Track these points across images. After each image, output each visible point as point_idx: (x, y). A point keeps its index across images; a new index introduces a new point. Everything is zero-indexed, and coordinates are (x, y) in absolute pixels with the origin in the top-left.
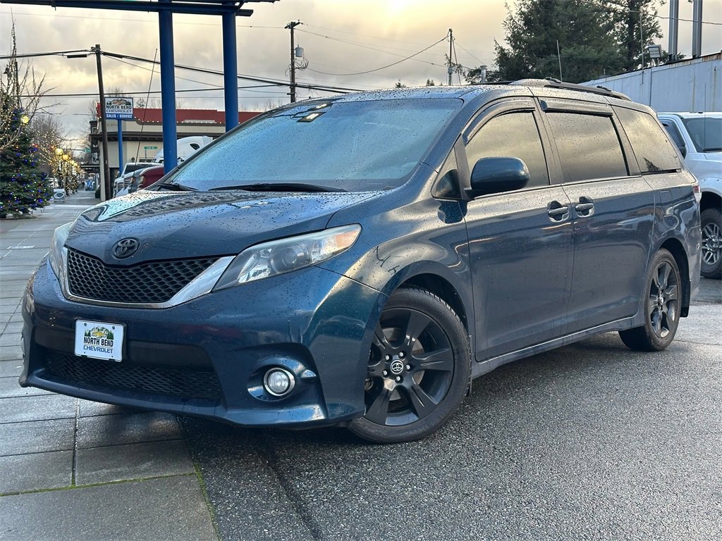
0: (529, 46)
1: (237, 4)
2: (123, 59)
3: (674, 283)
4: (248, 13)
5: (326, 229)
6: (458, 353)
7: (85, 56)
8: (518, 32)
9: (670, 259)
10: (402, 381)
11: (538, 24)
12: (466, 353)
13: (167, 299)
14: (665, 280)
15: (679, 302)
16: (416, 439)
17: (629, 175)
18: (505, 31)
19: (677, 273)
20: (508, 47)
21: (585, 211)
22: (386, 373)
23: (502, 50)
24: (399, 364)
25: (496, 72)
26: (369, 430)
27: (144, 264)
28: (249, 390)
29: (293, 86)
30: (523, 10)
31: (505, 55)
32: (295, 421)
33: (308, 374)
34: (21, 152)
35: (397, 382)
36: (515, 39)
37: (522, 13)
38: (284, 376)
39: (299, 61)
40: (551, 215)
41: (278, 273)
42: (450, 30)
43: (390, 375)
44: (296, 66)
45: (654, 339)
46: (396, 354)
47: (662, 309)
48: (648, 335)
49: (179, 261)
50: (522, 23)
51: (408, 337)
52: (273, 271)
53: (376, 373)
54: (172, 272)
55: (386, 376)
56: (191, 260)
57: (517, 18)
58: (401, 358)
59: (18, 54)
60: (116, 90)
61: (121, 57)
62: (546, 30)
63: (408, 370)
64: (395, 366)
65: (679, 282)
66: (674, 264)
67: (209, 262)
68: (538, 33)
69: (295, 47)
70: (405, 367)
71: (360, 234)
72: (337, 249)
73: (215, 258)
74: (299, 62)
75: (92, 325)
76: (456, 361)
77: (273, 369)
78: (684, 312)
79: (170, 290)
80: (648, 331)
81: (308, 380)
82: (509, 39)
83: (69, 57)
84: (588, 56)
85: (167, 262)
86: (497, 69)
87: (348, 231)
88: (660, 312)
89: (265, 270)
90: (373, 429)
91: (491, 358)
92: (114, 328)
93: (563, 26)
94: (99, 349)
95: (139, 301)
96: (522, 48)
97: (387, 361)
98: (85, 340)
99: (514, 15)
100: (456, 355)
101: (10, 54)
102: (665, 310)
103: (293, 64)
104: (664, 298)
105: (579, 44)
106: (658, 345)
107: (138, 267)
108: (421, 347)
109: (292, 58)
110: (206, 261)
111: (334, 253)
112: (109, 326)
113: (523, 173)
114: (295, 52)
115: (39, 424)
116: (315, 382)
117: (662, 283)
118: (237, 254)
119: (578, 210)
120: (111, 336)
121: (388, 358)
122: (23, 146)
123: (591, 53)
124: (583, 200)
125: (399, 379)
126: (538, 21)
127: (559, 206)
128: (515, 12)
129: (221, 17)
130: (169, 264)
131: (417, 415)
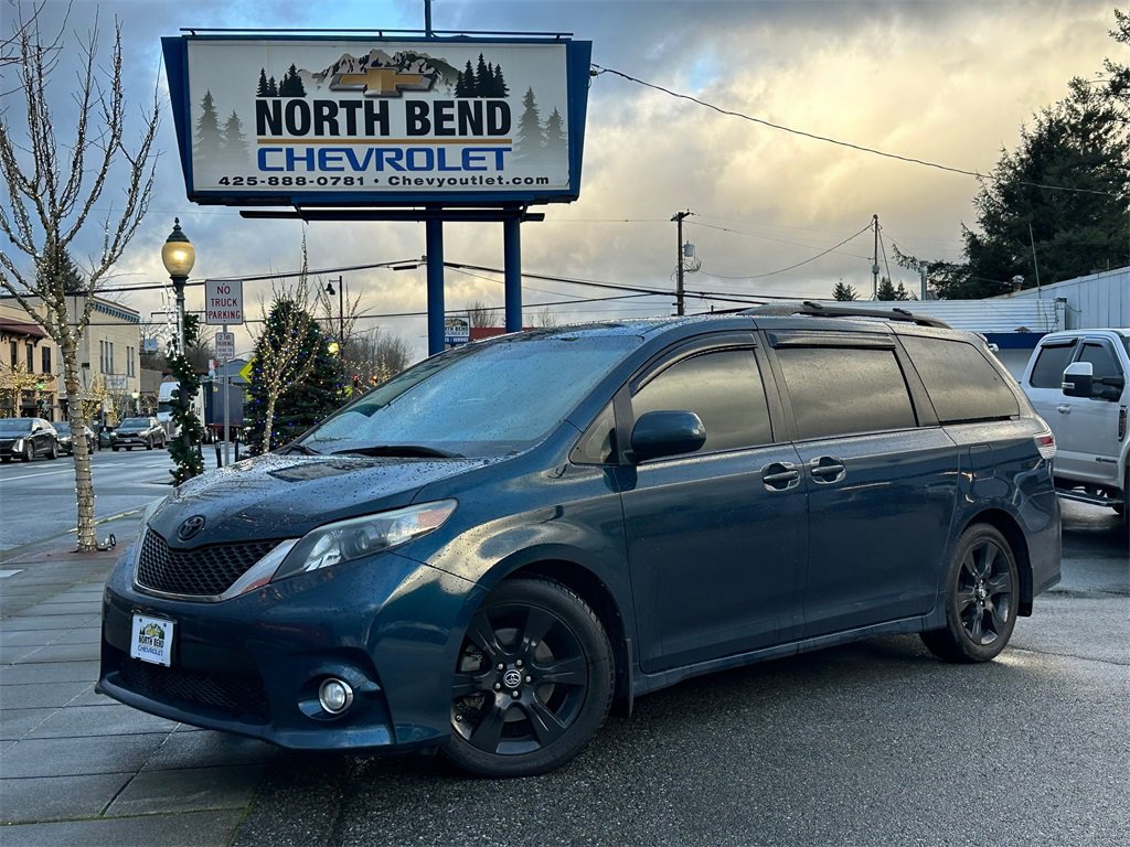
0: (1010, 230)
1: (521, 208)
2: (461, 269)
3: (1005, 569)
4: (539, 217)
5: (410, 505)
6: (593, 662)
7: (414, 267)
8: (995, 212)
9: (995, 538)
10: (519, 697)
11: (1022, 200)
12: (603, 662)
13: (223, 590)
14: (988, 566)
15: (1015, 596)
16: (537, 772)
17: (918, 426)
18: (976, 210)
19: (1009, 557)
20: (981, 232)
21: (831, 475)
22: (498, 685)
23: (974, 236)
24: (515, 676)
25: (965, 265)
26: (474, 759)
27: (204, 548)
28: (300, 705)
29: (680, 294)
30: (1002, 182)
31: (978, 242)
32: (366, 744)
33: (373, 686)
34: (326, 388)
35: (513, 698)
36: (991, 221)
37: (1002, 186)
38: (339, 688)
39: (688, 262)
40: (768, 482)
41: (348, 559)
42: (875, 217)
43: (504, 689)
44: (684, 268)
45: (968, 647)
46: (510, 663)
47: (984, 605)
48: (957, 640)
49: (240, 544)
50: (1000, 200)
51: (526, 640)
52: (343, 558)
53: (485, 686)
54: (231, 558)
55: (498, 691)
56: (252, 543)
57: (994, 193)
58: (518, 667)
59: (309, 270)
60: (477, 305)
61: (458, 266)
62: (1036, 207)
63: (528, 683)
64: (509, 678)
65: (1014, 569)
66: (1001, 543)
67: (271, 546)
68: (1023, 212)
69: (684, 243)
70: (524, 679)
71: (455, 511)
72: (418, 531)
73: (277, 541)
74: (689, 264)
75: (148, 621)
76: (590, 673)
77: (327, 680)
78: (1025, 609)
79: (227, 580)
80: (956, 636)
81: (370, 695)
82: (982, 221)
83: (396, 269)
84: (1094, 241)
85: (227, 546)
86: (967, 261)
87: (440, 507)
88: (980, 610)
89: (336, 557)
90: (479, 758)
91: (669, 668)
92: (165, 625)
93: (1059, 201)
94: (151, 651)
95: (195, 593)
96: (1001, 233)
97: (499, 671)
98: (140, 640)
99: (989, 189)
100: (590, 665)
101: (299, 269)
102: (990, 606)
103: (680, 266)
104: (988, 591)
105: (1084, 225)
106: (977, 655)
107: (199, 552)
108: (551, 654)
109: (680, 258)
110: (268, 545)
111: (413, 536)
112: (160, 623)
113: (696, 432)
114: (683, 250)
115: (123, 738)
116: (379, 696)
117: (981, 570)
118: (301, 537)
119: (817, 474)
120: (162, 635)
121: (501, 666)
122: (328, 380)
123: (1098, 236)
124: (825, 461)
125: (516, 693)
126: (1022, 195)
127: (783, 469)
128: (990, 185)
129: (502, 223)
130: (218, 549)
131: (539, 742)
